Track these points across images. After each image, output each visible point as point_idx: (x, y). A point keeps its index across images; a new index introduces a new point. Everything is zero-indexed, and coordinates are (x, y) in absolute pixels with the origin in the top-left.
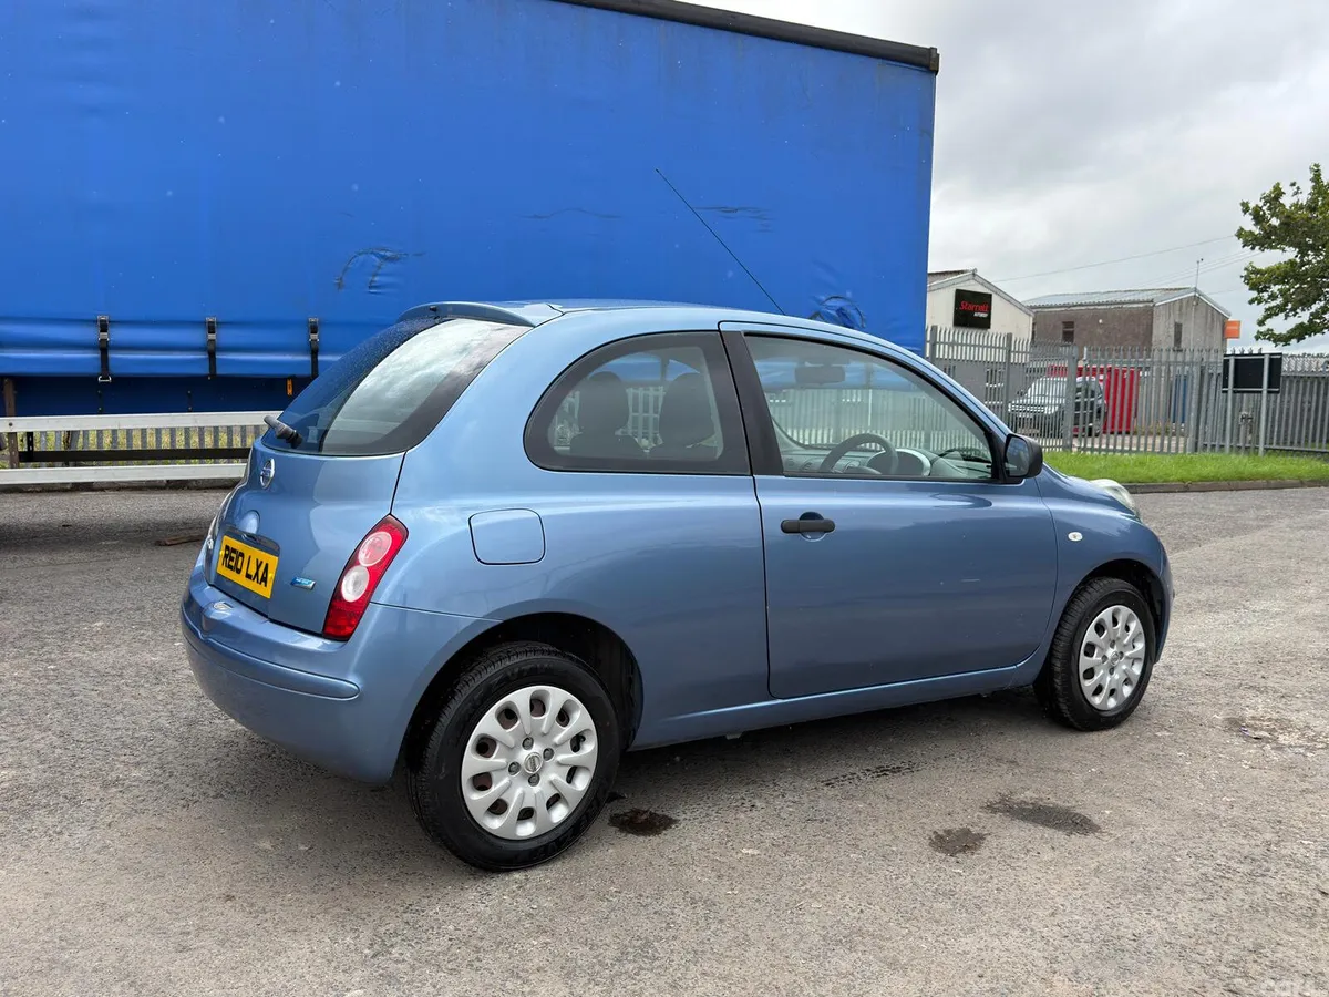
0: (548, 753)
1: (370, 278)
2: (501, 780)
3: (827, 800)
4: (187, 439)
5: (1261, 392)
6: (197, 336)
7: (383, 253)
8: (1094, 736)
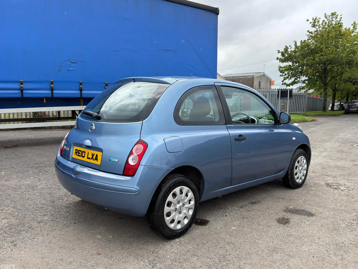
0: (184, 205)
1: (68, 68)
2: (173, 214)
3: (244, 212)
4: (14, 116)
5: (287, 99)
6: (17, 86)
7: (72, 61)
8: (297, 190)
